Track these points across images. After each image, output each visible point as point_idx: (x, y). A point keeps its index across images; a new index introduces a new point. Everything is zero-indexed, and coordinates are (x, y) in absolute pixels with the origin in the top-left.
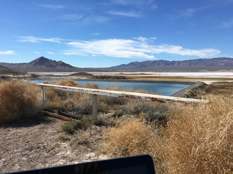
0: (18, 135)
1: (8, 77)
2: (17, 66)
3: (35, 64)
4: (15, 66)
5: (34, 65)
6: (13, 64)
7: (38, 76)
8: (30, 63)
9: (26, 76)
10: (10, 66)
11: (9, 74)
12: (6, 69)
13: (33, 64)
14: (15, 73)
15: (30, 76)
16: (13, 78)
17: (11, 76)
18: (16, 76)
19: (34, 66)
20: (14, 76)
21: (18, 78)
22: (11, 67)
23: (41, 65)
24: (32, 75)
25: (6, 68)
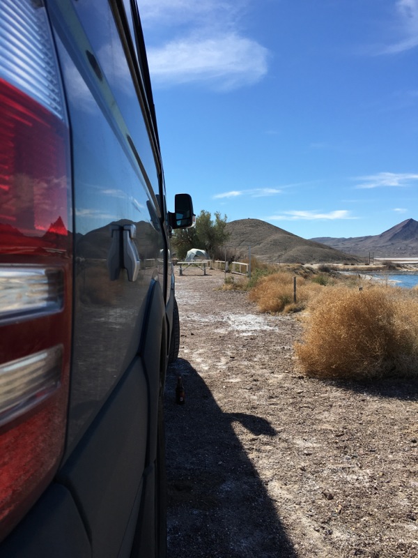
0: (387, 416)
1: (335, 269)
2: (353, 245)
3: (393, 237)
4: (348, 245)
5: (390, 240)
6: (344, 240)
7: (399, 265)
8: (381, 236)
9: (372, 266)
10: (339, 244)
11: (336, 262)
12: (330, 251)
13: (389, 238)
14: (348, 259)
15: (381, 266)
16: (344, 270)
17: (341, 266)
18: (350, 267)
19: (390, 243)
20: (346, 267)
21: (354, 270)
22: (340, 247)
23: (406, 238)
24: (386, 263)
25: (330, 248)
